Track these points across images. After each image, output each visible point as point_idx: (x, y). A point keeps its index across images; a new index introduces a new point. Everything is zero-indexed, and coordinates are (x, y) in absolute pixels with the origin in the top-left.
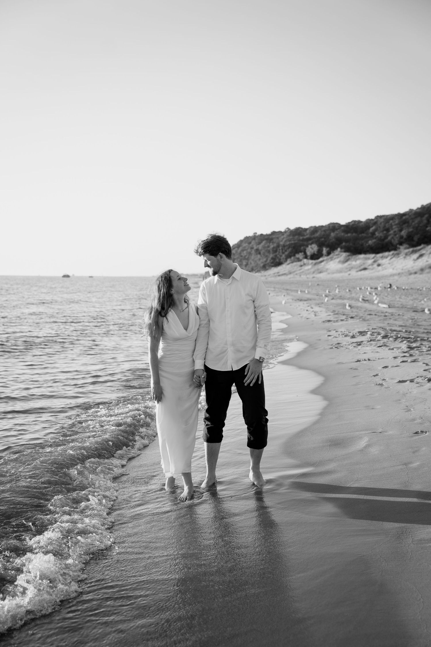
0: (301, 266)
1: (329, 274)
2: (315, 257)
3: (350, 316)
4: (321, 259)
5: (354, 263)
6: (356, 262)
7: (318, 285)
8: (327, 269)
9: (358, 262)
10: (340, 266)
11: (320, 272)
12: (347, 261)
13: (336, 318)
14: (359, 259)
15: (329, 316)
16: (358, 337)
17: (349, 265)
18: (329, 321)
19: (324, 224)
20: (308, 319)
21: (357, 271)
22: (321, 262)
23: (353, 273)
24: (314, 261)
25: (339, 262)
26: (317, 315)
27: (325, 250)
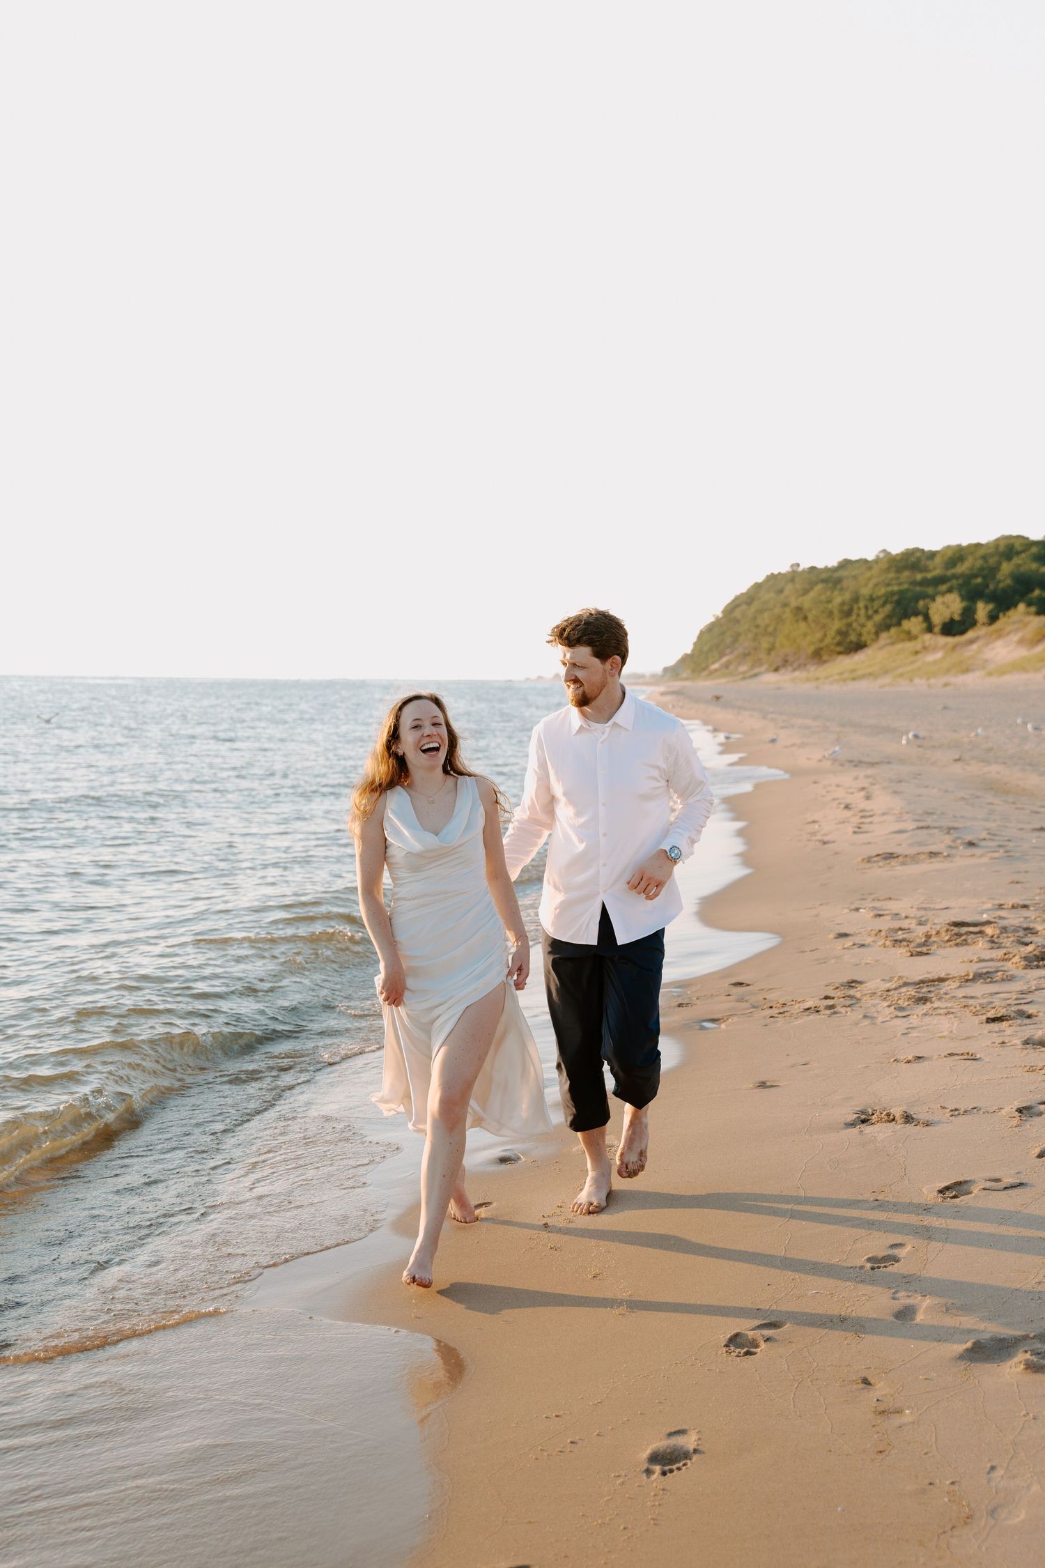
0: (917, 653)
1: (990, 674)
2: (952, 628)
3: (968, 838)
4: (970, 634)
7: (945, 708)
8: (986, 661)
10: (1023, 652)
12: (1042, 636)
13: (920, 844)
15: (897, 836)
16: (941, 951)
18: (890, 856)
19: (983, 541)
20: (827, 846)
22: (972, 642)
24: (950, 640)
25: (1021, 642)
26: (865, 827)
27: (982, 610)
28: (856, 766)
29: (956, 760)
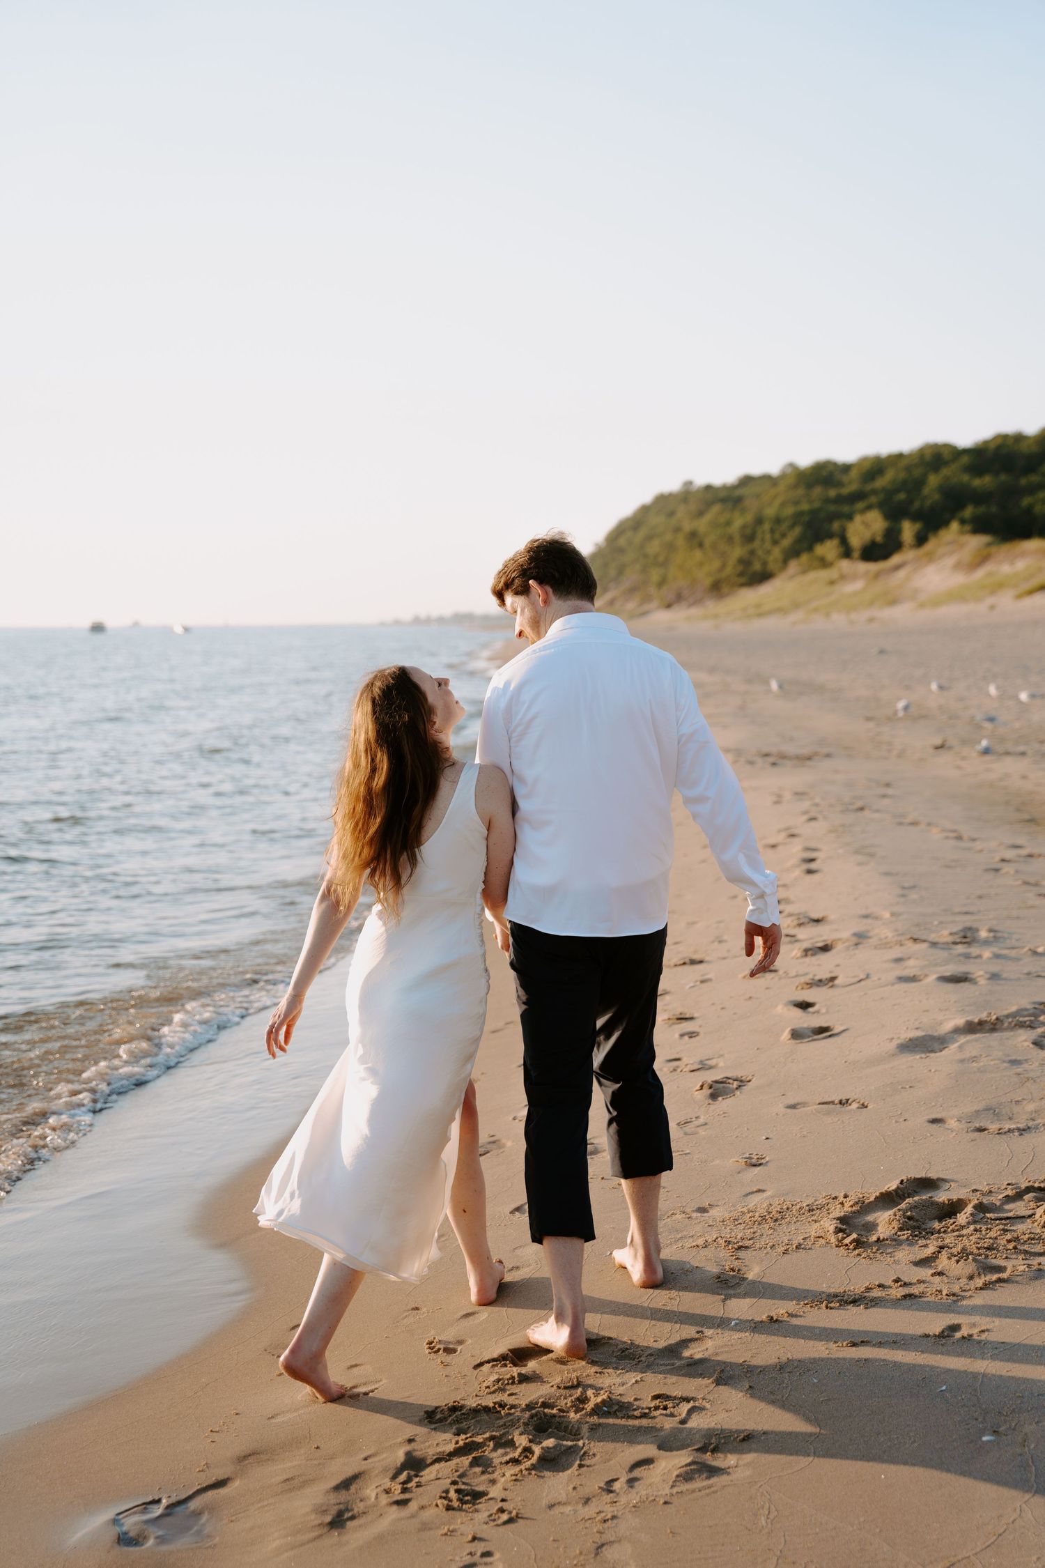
0: (832, 583)
1: (922, 606)
2: (876, 552)
4: (896, 559)
5: (1006, 569)
6: (1012, 563)
7: (882, 652)
8: (916, 590)
9: (1021, 565)
10: (959, 579)
11: (893, 602)
12: (982, 559)
14: (1023, 554)
17: (990, 574)
19: (906, 450)
21: (1019, 597)
22: (897, 568)
23: (1005, 601)
24: (872, 566)
25: (958, 566)
27: (908, 530)
28: (774, 764)
29: (937, 748)
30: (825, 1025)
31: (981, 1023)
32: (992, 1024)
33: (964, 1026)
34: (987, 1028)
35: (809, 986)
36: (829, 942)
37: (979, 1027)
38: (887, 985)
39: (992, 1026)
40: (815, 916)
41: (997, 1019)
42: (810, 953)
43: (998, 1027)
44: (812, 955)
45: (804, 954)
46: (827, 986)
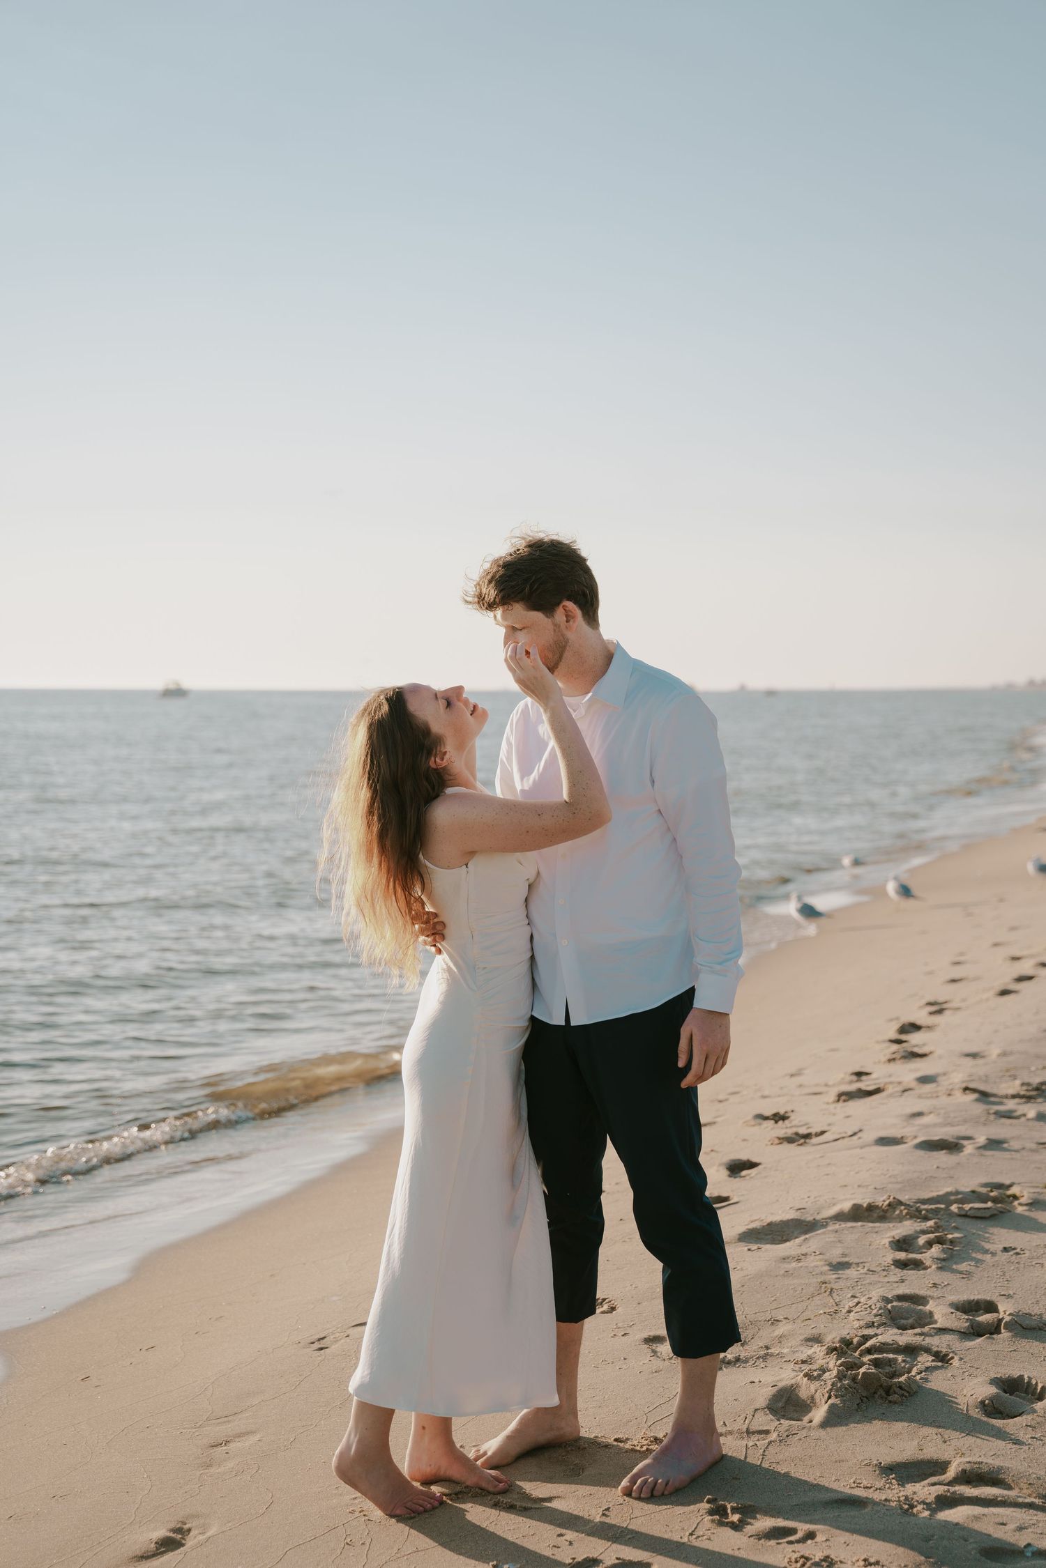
30: (724, 1194)
31: (871, 1208)
32: (883, 1210)
33: (849, 1211)
34: (875, 1215)
35: (781, 1141)
36: (881, 1086)
37: (866, 1214)
38: (856, 1148)
39: (881, 1213)
40: (920, 1051)
41: (889, 1205)
42: (843, 1098)
43: (888, 1215)
44: (845, 1101)
45: (837, 1098)
46: (796, 1144)
